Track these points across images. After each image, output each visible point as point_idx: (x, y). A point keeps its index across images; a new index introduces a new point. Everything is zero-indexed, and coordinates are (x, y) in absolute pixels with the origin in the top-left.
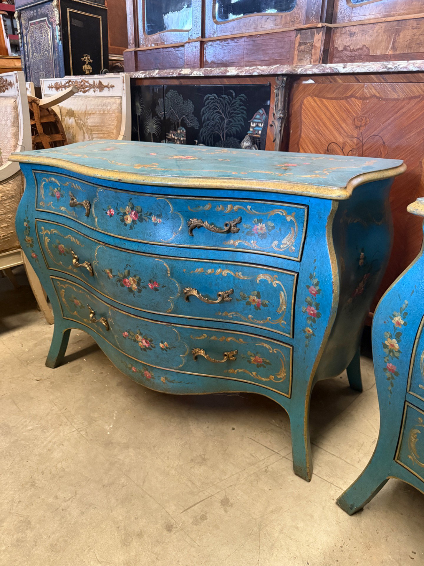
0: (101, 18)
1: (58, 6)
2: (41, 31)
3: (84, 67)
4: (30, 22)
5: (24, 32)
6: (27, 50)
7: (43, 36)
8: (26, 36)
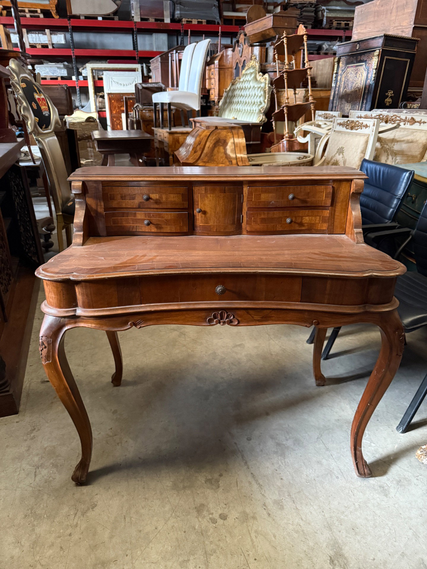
0: (409, 60)
1: (378, 55)
2: (357, 73)
3: (386, 100)
4: (348, 66)
5: (340, 72)
6: (339, 86)
7: (358, 77)
8: (341, 75)
